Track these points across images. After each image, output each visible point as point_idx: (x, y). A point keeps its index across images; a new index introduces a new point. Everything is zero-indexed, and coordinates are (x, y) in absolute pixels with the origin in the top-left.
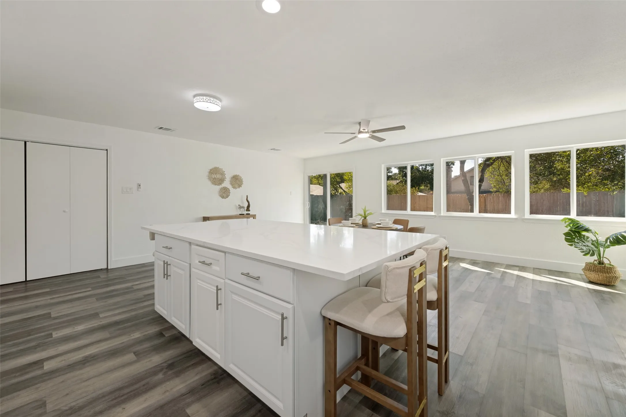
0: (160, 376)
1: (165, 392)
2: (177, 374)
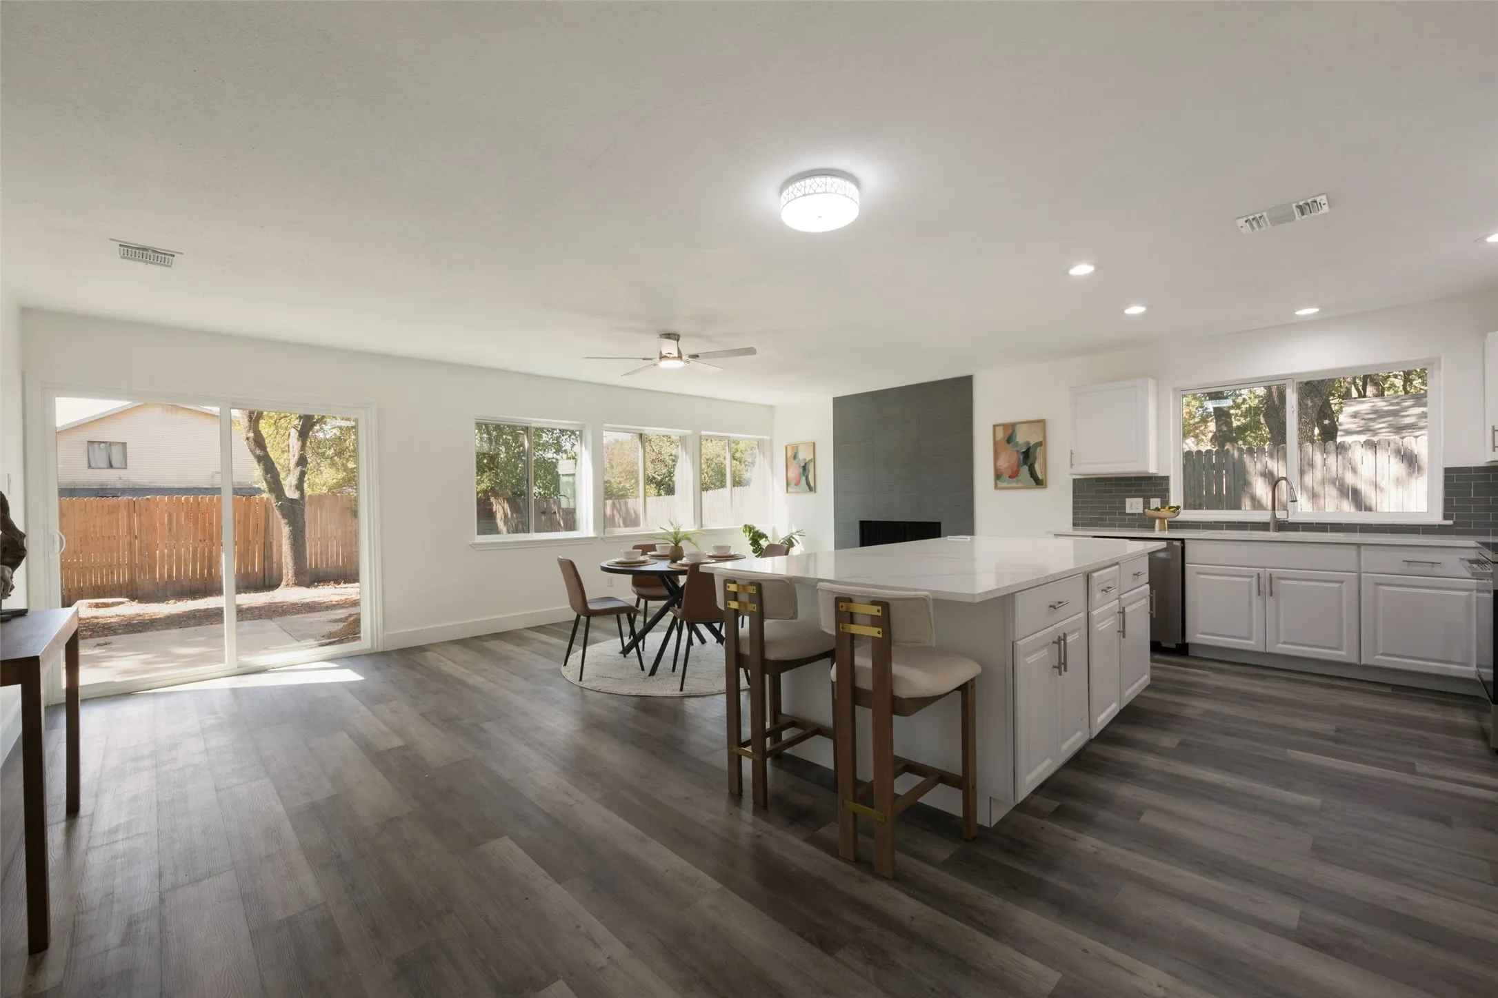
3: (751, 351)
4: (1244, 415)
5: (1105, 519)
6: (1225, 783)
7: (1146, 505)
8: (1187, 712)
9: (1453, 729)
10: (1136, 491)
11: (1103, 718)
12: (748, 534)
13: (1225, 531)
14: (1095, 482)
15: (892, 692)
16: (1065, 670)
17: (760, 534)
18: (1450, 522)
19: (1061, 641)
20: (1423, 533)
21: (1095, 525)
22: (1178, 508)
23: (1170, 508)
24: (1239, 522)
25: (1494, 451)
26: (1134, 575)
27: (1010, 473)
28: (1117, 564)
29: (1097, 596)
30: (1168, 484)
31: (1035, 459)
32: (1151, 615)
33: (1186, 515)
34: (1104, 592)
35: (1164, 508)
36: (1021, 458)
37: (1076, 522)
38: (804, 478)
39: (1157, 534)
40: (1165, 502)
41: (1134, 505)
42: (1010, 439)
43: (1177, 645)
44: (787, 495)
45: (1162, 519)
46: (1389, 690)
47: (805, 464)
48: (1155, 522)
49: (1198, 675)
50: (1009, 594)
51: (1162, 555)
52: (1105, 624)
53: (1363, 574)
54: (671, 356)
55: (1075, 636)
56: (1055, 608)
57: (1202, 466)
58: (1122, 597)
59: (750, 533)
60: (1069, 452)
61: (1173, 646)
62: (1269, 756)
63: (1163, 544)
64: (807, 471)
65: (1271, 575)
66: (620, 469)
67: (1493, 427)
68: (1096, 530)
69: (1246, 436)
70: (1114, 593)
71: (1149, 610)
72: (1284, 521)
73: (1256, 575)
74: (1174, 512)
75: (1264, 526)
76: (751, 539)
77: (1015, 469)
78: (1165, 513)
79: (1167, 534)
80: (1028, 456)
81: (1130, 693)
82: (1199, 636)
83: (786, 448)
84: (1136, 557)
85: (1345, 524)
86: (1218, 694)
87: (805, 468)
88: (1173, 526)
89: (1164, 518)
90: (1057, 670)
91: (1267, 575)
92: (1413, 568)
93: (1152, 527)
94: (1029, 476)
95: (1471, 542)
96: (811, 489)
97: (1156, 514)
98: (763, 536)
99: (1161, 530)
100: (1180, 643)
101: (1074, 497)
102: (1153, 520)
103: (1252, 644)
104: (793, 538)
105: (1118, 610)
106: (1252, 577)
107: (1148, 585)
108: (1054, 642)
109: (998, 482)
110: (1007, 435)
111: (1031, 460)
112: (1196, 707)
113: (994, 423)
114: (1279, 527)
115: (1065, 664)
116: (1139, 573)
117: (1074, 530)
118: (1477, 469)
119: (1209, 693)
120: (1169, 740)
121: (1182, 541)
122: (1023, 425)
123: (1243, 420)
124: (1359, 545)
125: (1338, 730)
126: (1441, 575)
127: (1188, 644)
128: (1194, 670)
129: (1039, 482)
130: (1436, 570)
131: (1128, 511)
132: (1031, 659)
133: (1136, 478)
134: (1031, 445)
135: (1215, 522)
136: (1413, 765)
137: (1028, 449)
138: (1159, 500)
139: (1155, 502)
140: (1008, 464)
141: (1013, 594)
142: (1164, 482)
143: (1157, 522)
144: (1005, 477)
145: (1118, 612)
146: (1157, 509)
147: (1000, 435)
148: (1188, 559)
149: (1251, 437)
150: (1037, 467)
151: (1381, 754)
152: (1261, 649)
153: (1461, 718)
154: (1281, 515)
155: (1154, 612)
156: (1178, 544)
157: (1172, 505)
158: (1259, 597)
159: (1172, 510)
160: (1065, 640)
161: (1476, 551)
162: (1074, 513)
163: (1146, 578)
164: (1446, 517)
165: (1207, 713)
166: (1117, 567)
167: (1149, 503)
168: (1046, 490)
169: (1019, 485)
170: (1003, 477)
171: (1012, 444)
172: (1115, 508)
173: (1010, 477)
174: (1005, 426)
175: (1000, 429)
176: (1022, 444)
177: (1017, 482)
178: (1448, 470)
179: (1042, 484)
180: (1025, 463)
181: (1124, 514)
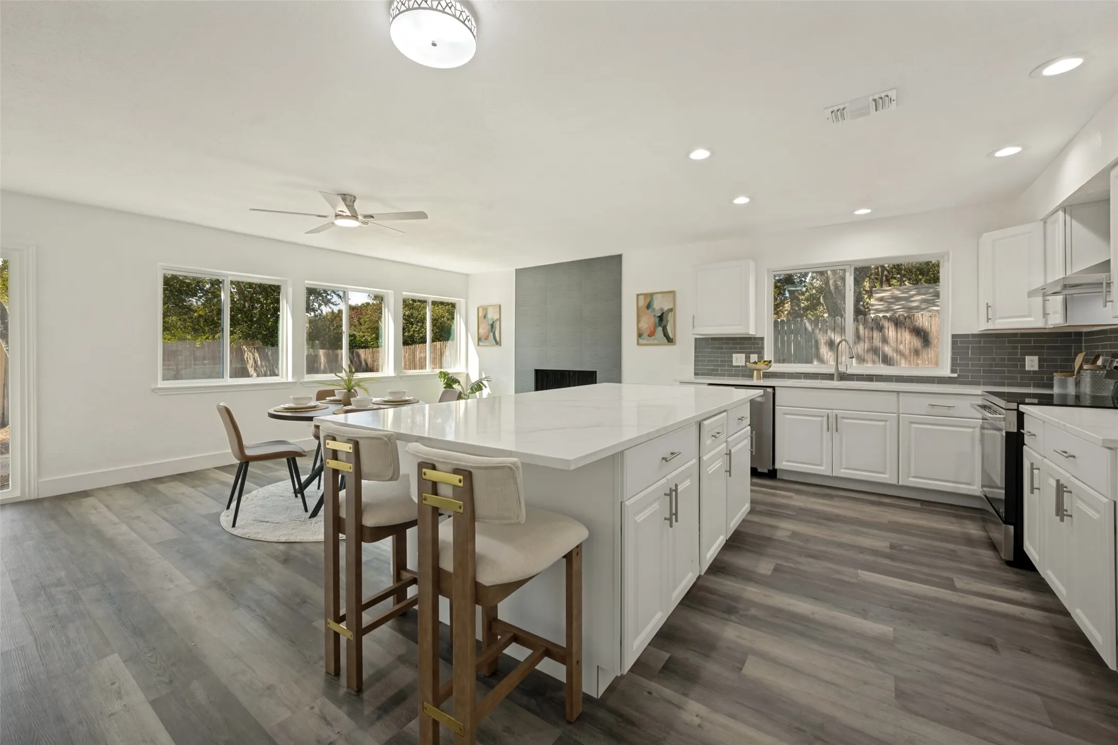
0: (753, 611)
1: (767, 596)
2: (737, 599)
3: (422, 215)
4: (807, 300)
5: (718, 370)
6: (813, 614)
7: (748, 359)
8: (780, 535)
9: (969, 541)
10: (740, 348)
11: (711, 554)
12: (443, 379)
13: (802, 380)
14: (710, 341)
15: (474, 577)
16: (676, 521)
17: (453, 379)
18: (955, 375)
19: (672, 493)
20: (938, 383)
21: (710, 375)
22: (770, 362)
23: (765, 362)
24: (813, 374)
25: (988, 322)
26: (739, 419)
27: (649, 333)
28: (725, 411)
29: (707, 441)
30: (763, 344)
31: (668, 321)
32: (752, 452)
33: (776, 368)
34: (714, 438)
35: (760, 362)
36: (657, 320)
37: (697, 372)
38: (491, 334)
39: (755, 382)
40: (761, 358)
41: (739, 359)
42: (649, 306)
43: (769, 470)
44: (478, 347)
45: (759, 370)
46: (918, 505)
47: (493, 322)
48: (753, 373)
49: (784, 497)
50: (618, 453)
51: (759, 399)
52: (714, 465)
53: (901, 415)
54: (344, 214)
55: (687, 483)
56: (666, 461)
57: (784, 331)
58: (729, 439)
59: (444, 378)
60: (692, 316)
61: (766, 471)
62: (845, 578)
63: (760, 392)
64: (494, 329)
65: (836, 415)
66: (366, 326)
67: (987, 304)
68: (711, 379)
69: (808, 314)
70: (722, 437)
71: (750, 448)
72: (844, 373)
73: (826, 415)
74: (767, 365)
75: (830, 377)
76: (446, 383)
77: (653, 329)
78: (761, 366)
79: (762, 382)
80: (662, 319)
81: (734, 524)
82: (784, 463)
83: (478, 309)
84: (740, 403)
85: (886, 376)
86: (802, 514)
87: (492, 326)
88: (767, 375)
89: (760, 370)
90: (668, 522)
91: (834, 416)
92: (935, 411)
93: (751, 376)
94: (663, 335)
95: (978, 390)
96: (498, 343)
97: (754, 366)
98: (457, 381)
99: (759, 378)
100: (771, 469)
101: (696, 352)
102: (752, 371)
103: (823, 470)
104: (482, 383)
105: (726, 452)
106: (823, 416)
107: (749, 427)
108: (665, 494)
109: (639, 339)
110: (648, 302)
111: (664, 323)
112: (785, 528)
113: (638, 293)
114: (840, 377)
115: (676, 514)
116: (742, 417)
117: (695, 378)
118: (974, 336)
119: (794, 514)
120: (765, 567)
121: (773, 388)
122: (659, 295)
123: (806, 303)
124: (898, 392)
125: (892, 547)
126: (955, 415)
127: (776, 470)
128: (781, 492)
129: (670, 340)
130: (951, 412)
131: (734, 364)
132: (640, 518)
133: (740, 338)
134: (664, 311)
135: (796, 373)
136: (952, 580)
137: (662, 314)
138: (756, 355)
139: (754, 357)
140: (647, 325)
141: (622, 452)
142: (760, 342)
143: (755, 372)
144: (645, 335)
145: (726, 454)
146: (755, 363)
147: (642, 302)
148: (777, 403)
149: (810, 314)
150: (669, 328)
151: (926, 570)
152: (829, 473)
153: (973, 529)
154: (842, 369)
155: (754, 450)
156: (770, 390)
157: (766, 360)
158: (828, 433)
159: (765, 363)
160: (676, 490)
161: (981, 398)
162: (696, 366)
163: (748, 421)
164: (953, 371)
165: (794, 534)
166: (725, 413)
167: (749, 357)
168: (675, 346)
169: (656, 342)
170: (643, 337)
171: (650, 310)
172: (725, 361)
173: (648, 336)
174: (646, 295)
175: (641, 298)
176: (658, 310)
177: (654, 340)
178: (954, 336)
179: (672, 342)
180: (660, 325)
181: (732, 366)
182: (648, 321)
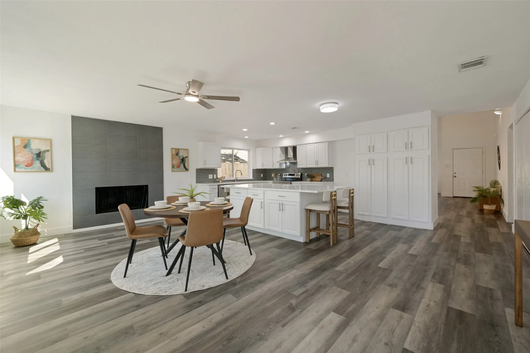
5: (204, 181)
7: (213, 176)
10: (211, 173)
14: (201, 170)
18: (253, 179)
21: (202, 182)
31: (185, 162)
36: (181, 161)
37: (197, 182)
38: (37, 162)
41: (210, 176)
42: (177, 154)
47: (40, 152)
64: (42, 157)
77: (179, 164)
78: (222, 178)
80: (183, 160)
87: (39, 155)
94: (184, 167)
96: (47, 169)
101: (197, 174)
109: (173, 169)
110: (177, 152)
113: (172, 148)
129: (187, 169)
131: (209, 178)
133: (211, 169)
137: (183, 158)
138: (216, 175)
140: (176, 163)
143: (220, 181)
144: (176, 167)
147: (174, 152)
150: (186, 164)
162: (197, 179)
164: (253, 178)
168: (189, 172)
169: (180, 170)
170: (175, 167)
171: (178, 156)
172: (206, 177)
173: (177, 167)
174: (176, 149)
175: (174, 150)
176: (181, 156)
177: (180, 169)
178: (253, 170)
179: (188, 170)
180: (182, 163)
181: (209, 179)
182: (177, 161)
